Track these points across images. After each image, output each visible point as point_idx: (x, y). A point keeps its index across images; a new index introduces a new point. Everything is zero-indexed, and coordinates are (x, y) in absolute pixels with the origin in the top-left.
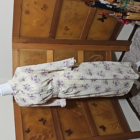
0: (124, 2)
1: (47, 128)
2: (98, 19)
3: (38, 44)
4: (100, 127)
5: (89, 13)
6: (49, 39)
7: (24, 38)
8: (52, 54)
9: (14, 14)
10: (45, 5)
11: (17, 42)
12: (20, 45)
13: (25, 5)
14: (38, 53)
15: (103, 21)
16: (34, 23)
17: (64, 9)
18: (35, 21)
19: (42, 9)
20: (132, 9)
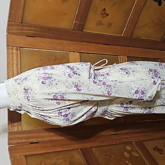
3: (53, 40)
8: (78, 60)
11: (16, 34)
12: (22, 40)
14: (55, 57)
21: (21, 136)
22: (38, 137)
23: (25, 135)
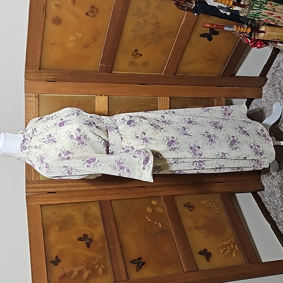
0: (256, 5)
1: (94, 254)
2: (201, 36)
3: (77, 83)
4: (199, 253)
5: (183, 22)
6: (100, 73)
7: (49, 71)
8: (106, 104)
9: (29, 24)
10: (93, 6)
11: (35, 80)
12: (41, 86)
13: (53, 7)
14: (78, 102)
15: (210, 39)
16: (71, 42)
17: (133, 16)
18: (72, 38)
19: (86, 14)
20: (272, 19)
21: (38, 185)
22: (55, 187)
23: (42, 185)
